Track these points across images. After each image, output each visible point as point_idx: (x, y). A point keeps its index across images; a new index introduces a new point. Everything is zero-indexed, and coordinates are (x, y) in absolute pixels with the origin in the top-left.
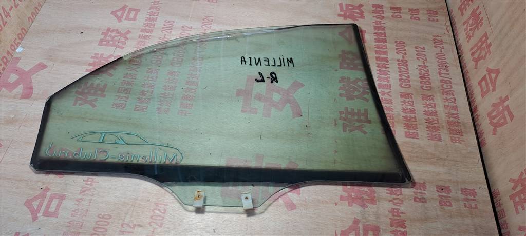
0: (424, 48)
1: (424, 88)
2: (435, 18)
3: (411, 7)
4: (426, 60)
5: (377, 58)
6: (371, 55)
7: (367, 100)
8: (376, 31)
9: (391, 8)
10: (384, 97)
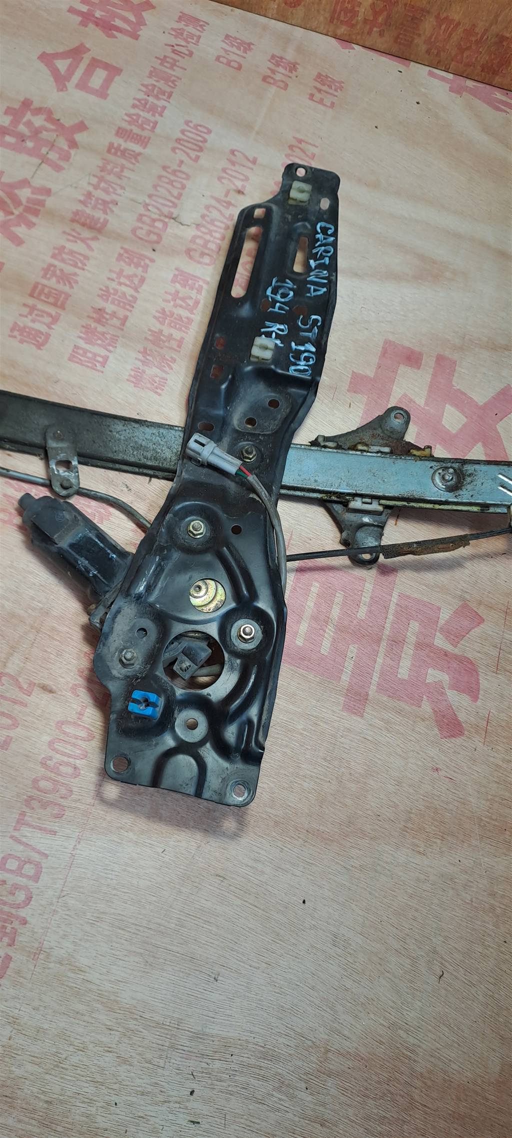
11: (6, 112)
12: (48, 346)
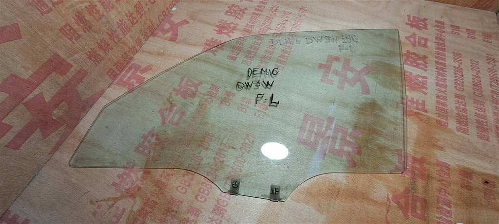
0: (478, 62)
1: (476, 94)
2: (489, 40)
3: (469, 28)
4: (479, 71)
5: (437, 62)
6: (432, 59)
7: (425, 94)
8: (437, 41)
9: (451, 26)
10: (440, 94)
11: (228, 7)
12: (236, 60)
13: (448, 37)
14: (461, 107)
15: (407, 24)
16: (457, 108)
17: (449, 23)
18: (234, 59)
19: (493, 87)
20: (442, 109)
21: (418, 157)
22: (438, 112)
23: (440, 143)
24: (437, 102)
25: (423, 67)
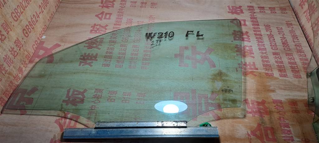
0: (282, 28)
1: (286, 49)
2: (285, 12)
3: (270, 6)
4: (284, 34)
5: (255, 34)
6: (251, 33)
7: (254, 57)
8: (252, 20)
9: (258, 7)
10: (263, 55)
11: (91, 27)
12: (110, 66)
13: (259, 16)
14: (279, 60)
15: (229, 12)
16: (277, 62)
17: (257, 6)
18: (108, 65)
19: (295, 42)
20: (267, 65)
21: (260, 101)
22: (265, 68)
23: (272, 88)
24: (263, 61)
25: (247, 40)
